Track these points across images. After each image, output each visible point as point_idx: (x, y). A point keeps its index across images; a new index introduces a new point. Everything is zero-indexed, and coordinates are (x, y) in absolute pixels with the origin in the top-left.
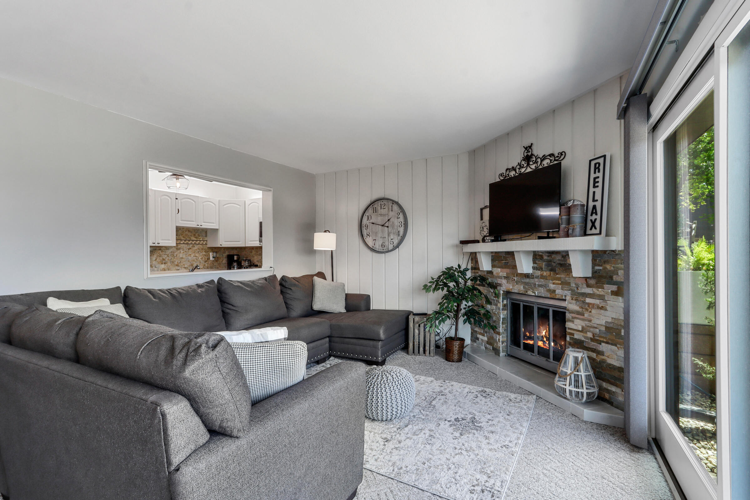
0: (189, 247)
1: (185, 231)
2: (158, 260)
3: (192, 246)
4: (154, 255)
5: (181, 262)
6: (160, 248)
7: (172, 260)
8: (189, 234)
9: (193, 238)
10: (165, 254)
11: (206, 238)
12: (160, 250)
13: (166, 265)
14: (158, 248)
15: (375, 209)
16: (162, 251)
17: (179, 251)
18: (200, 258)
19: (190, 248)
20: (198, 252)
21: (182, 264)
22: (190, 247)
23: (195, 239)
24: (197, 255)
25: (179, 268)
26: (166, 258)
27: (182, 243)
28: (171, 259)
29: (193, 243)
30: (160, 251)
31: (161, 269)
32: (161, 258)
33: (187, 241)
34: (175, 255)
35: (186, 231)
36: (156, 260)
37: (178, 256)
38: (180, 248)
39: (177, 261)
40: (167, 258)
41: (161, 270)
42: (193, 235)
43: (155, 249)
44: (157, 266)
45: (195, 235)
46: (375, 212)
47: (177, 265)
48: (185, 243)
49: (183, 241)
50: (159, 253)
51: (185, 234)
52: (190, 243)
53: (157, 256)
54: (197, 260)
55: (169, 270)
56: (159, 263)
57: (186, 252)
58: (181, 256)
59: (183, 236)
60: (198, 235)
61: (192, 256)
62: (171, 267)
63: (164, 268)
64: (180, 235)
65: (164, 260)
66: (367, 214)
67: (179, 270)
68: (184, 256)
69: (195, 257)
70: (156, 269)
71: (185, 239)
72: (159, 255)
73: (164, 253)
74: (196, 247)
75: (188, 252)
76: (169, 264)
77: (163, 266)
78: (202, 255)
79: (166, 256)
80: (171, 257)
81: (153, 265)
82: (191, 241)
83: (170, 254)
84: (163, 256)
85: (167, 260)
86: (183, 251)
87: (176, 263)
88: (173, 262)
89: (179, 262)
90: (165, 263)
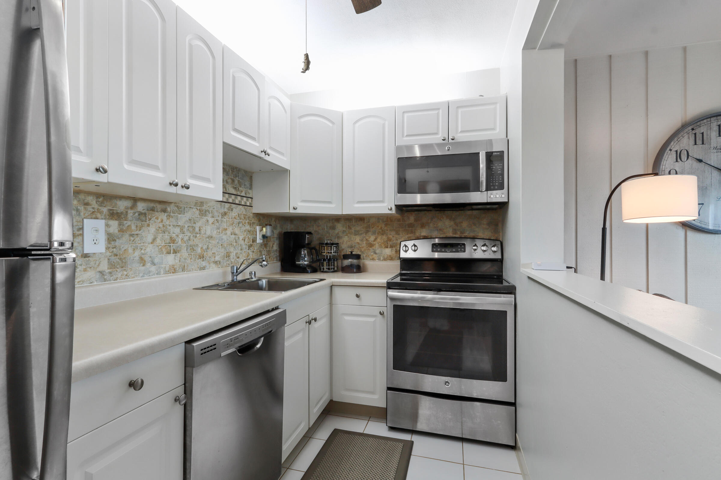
2: (158, 241)
4: (148, 225)
5: (208, 248)
7: (191, 243)
10: (175, 223)
11: (250, 191)
12: (164, 211)
13: (178, 255)
14: (159, 207)
15: (699, 136)
16: (169, 216)
17: (205, 219)
18: (241, 238)
19: (225, 214)
20: (239, 223)
21: (210, 253)
22: (226, 210)
23: (234, 191)
24: (237, 231)
25: (204, 264)
26: (178, 236)
28: (190, 239)
30: (163, 216)
31: (167, 269)
34: (197, 230)
36: (154, 240)
37: (202, 232)
39: (200, 246)
40: (181, 236)
41: (166, 271)
42: (229, 181)
43: (153, 209)
44: (155, 260)
45: (232, 181)
46: (699, 142)
50: (162, 221)
53: (157, 230)
54: (236, 242)
55: (184, 269)
56: (160, 251)
57: (217, 221)
58: (209, 230)
60: (238, 181)
61: (229, 232)
62: (189, 261)
63: (173, 266)
65: (173, 241)
66: (675, 146)
67: (203, 268)
69: (233, 236)
70: (153, 269)
72: (161, 226)
73: (173, 221)
74: (235, 211)
75: (222, 222)
76: (184, 253)
77: (170, 259)
78: (245, 231)
79: (177, 230)
80: (189, 234)
81: (147, 258)
83: (186, 226)
84: (171, 229)
85: (180, 242)
86: (213, 220)
87: (199, 251)
88: (192, 248)
89: (204, 248)
90: (174, 252)
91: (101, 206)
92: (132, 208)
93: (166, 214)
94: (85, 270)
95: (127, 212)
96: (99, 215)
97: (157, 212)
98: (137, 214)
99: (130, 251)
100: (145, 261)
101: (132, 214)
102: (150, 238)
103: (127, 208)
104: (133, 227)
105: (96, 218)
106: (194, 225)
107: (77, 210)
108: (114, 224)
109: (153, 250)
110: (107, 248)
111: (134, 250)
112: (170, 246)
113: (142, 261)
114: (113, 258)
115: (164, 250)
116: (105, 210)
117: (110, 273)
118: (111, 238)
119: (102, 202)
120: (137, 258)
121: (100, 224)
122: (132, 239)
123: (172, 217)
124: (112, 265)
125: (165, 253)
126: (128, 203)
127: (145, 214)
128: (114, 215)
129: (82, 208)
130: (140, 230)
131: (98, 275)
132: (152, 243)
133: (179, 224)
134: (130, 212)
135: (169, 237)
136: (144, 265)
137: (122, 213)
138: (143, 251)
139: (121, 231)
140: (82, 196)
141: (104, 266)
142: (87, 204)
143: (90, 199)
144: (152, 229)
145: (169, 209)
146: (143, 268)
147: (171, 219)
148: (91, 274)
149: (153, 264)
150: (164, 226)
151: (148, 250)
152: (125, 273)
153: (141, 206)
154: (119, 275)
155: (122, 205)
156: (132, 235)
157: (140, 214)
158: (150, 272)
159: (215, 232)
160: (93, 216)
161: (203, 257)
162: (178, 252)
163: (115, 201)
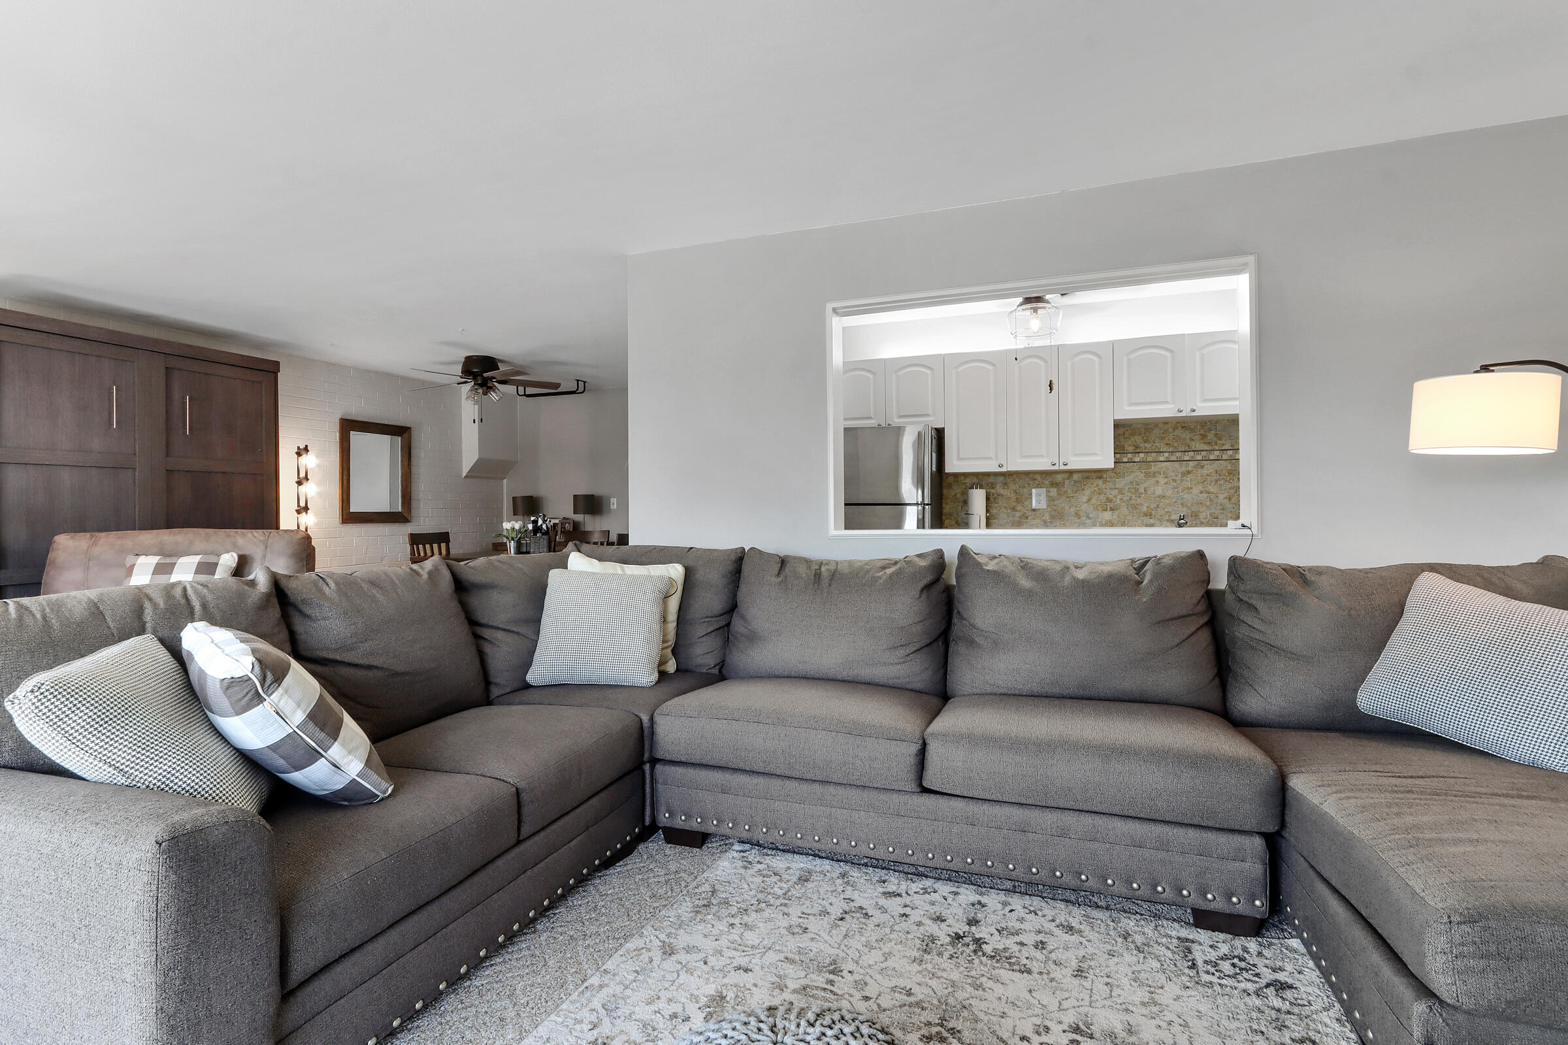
0: (1184, 469)
1: (1170, 430)
2: (1093, 501)
3: (1195, 467)
4: (1083, 490)
5: (1158, 507)
7: (1133, 502)
8: (1187, 435)
9: (1199, 446)
10: (1113, 486)
12: (1100, 478)
13: (1117, 512)
14: (1094, 475)
16: (1105, 482)
17: (1153, 480)
18: (1221, 497)
19: (1189, 472)
21: (1160, 512)
23: (1206, 447)
24: (1211, 489)
25: (1152, 521)
26: (1115, 497)
27: (1162, 459)
28: (1130, 499)
29: (1199, 457)
30: (1100, 482)
31: (1104, 523)
32: (1102, 497)
33: (1178, 454)
34: (1142, 490)
35: (1174, 429)
36: (1089, 500)
37: (1149, 492)
38: (1155, 473)
39: (1146, 505)
40: (1119, 497)
42: (1197, 437)
43: (1088, 478)
44: (1091, 516)
45: (1204, 436)
47: (1148, 514)
48: (1174, 458)
49: (1166, 455)
50: (1098, 485)
51: (1171, 437)
52: (1186, 458)
53: (1092, 493)
54: (1211, 500)
55: (1123, 523)
56: (1096, 509)
57: (1175, 481)
59: (1166, 441)
60: (1216, 435)
61: (1195, 491)
62: (1130, 518)
63: (1110, 521)
64: (1157, 440)
65: (1109, 500)
68: (1169, 493)
70: (1088, 521)
72: (1096, 489)
73: (1111, 485)
74: (1209, 468)
75: (1181, 481)
76: (1124, 510)
77: (1107, 515)
79: (1115, 492)
80: (1130, 495)
81: (1082, 513)
82: (1191, 454)
83: (1127, 488)
84: (1108, 491)
85: (1118, 501)
86: (1166, 480)
87: (1145, 509)
88: (1135, 507)
89: (1152, 506)
90: (1112, 509)
91: (1044, 481)
92: (1068, 479)
94: (1034, 519)
95: (1064, 482)
97: (1094, 479)
98: (1072, 483)
99: (1067, 508)
100: (1081, 516)
101: (1067, 484)
102: (1085, 499)
103: (1064, 479)
104: (1069, 492)
105: (1041, 488)
106: (1137, 487)
107: (1029, 484)
108: (1054, 491)
109: (1088, 508)
110: (1048, 506)
111: (1070, 507)
112: (1106, 505)
113: (1077, 515)
114: (1053, 513)
115: (1099, 508)
116: (1047, 482)
117: (1051, 522)
118: (1050, 499)
119: (1045, 478)
120: (1073, 513)
121: (1043, 491)
122: (1068, 500)
123: (1109, 482)
124: (1052, 517)
125: (1101, 510)
126: (1066, 476)
127: (1080, 482)
128: (1054, 484)
129: (1031, 482)
130: (1075, 494)
131: (1042, 522)
132: (1086, 503)
133: (1118, 486)
134: (1067, 482)
135: (1104, 498)
136: (1079, 519)
137: (1059, 484)
138: (1078, 509)
139: (1059, 495)
140: (1031, 475)
141: (1047, 517)
142: (1035, 480)
143: (1038, 477)
144: (1087, 492)
145: (1108, 476)
146: (1078, 521)
148: (1037, 521)
149: (1088, 518)
151: (1083, 507)
152: (1062, 523)
153: (1076, 477)
154: (1058, 524)
155: (1059, 478)
156: (1067, 497)
157: (1076, 482)
158: (1085, 524)
159: (1170, 492)
160: (1038, 486)
161: (1151, 515)
162: (1117, 509)
163: (1054, 476)
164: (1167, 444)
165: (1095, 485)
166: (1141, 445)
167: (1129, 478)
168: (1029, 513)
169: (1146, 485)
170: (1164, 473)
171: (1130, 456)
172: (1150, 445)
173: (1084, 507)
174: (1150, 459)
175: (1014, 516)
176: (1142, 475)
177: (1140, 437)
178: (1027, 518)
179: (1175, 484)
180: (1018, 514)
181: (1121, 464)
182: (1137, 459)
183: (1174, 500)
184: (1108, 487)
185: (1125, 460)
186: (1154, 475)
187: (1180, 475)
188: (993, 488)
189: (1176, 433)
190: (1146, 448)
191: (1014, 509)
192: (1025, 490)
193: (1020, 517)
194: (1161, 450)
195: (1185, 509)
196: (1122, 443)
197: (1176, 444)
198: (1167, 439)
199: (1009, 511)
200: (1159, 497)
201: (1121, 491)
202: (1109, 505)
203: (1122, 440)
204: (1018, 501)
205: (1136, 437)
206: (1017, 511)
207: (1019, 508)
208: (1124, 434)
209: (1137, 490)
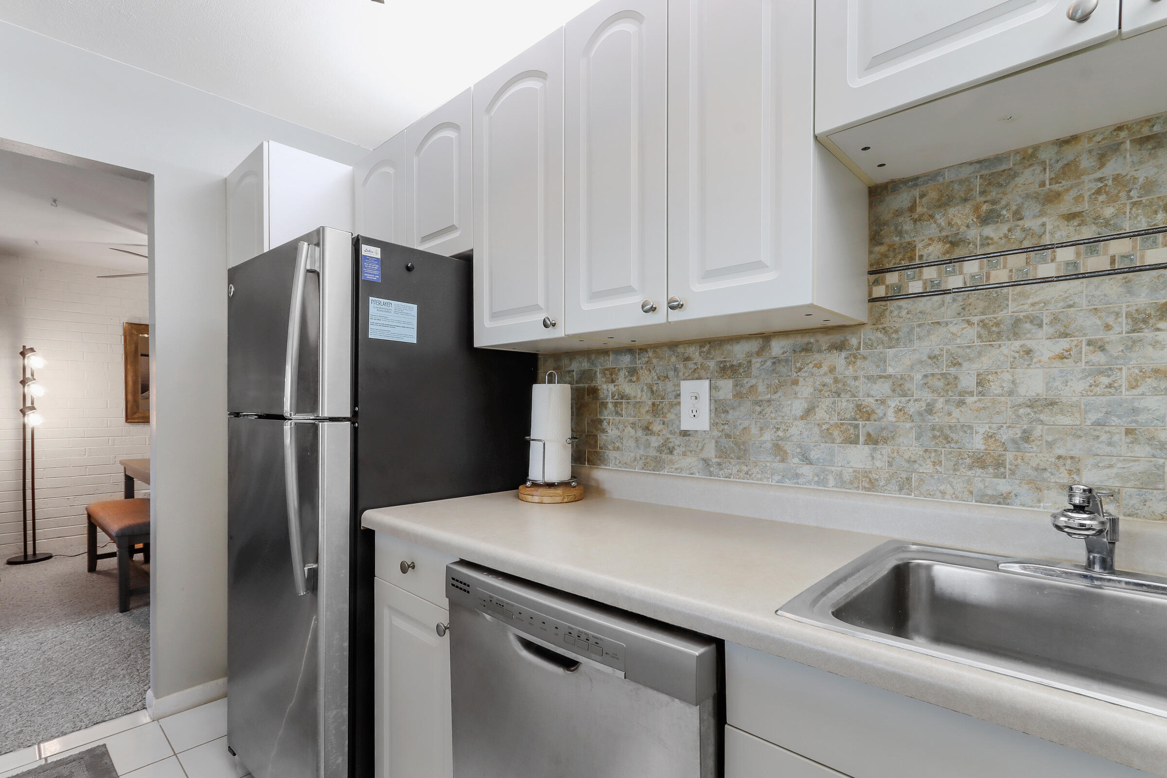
1: (1086, 162)
2: (820, 414)
4: (795, 382)
5: (1026, 437)
6: (836, 338)
7: (936, 419)
10: (874, 371)
12: (840, 347)
13: (885, 450)
14: (824, 341)
16: (853, 359)
17: (1010, 347)
25: (1003, 486)
26: (883, 402)
27: (1046, 270)
28: (930, 409)
30: (839, 359)
31: (847, 477)
32: (845, 404)
34: (968, 381)
36: (809, 411)
37: (995, 388)
38: (1017, 322)
39: (982, 429)
40: (893, 403)
41: (841, 482)
43: (807, 349)
44: (814, 455)
48: (1098, 262)
49: (1066, 255)
50: (832, 370)
53: (819, 391)
55: (905, 486)
56: (827, 435)
58: (1036, 380)
59: (1066, 205)
62: (927, 468)
63: (866, 474)
64: (1031, 209)
65: (864, 413)
67: (1003, 499)
70: (805, 469)
71: (1088, 232)
72: (828, 380)
75: (1132, 345)
76: (910, 445)
77: (859, 457)
79: (883, 388)
80: (928, 396)
81: (788, 447)
83: (918, 377)
84: (862, 386)
85: (891, 417)
86: (1064, 344)
87: (978, 443)
88: (943, 435)
89: (1005, 435)
90: (872, 440)
91: (707, 358)
92: (758, 354)
93: (844, 354)
94: (684, 454)
95: (750, 362)
96: (703, 373)
97: (820, 351)
98: (769, 363)
99: (754, 430)
100: (786, 452)
101: (758, 365)
102: (798, 407)
103: (749, 355)
104: (761, 388)
105: (700, 378)
106: (953, 370)
107: (676, 370)
108: (727, 386)
109: (806, 433)
110: (714, 424)
111: (761, 429)
112: (856, 427)
113: (778, 450)
114: (723, 440)
115: (836, 433)
116: (712, 364)
117: (719, 464)
118: (719, 408)
119: (709, 352)
120: (769, 445)
121: (704, 386)
122: (758, 409)
123: (865, 358)
124: (722, 453)
125: (838, 440)
126: (753, 346)
127: (787, 360)
128: (727, 370)
129: (680, 366)
130: (775, 393)
131: (701, 465)
132: (802, 418)
133: (890, 371)
134: (756, 362)
135: (851, 406)
136: (783, 460)
137: (740, 365)
138: (780, 433)
139: (738, 395)
140: (681, 350)
141: (710, 452)
142: (687, 359)
143: (693, 352)
144: (805, 389)
145: (854, 341)
146: (782, 466)
147: (859, 363)
148: (690, 461)
149: (806, 459)
150: (836, 381)
151: (793, 431)
152: (745, 468)
153: (777, 347)
154: (735, 471)
155: (739, 352)
156: (758, 403)
157: (776, 361)
158: (797, 476)
159: (1080, 386)
160: (696, 375)
161: (999, 464)
162: (885, 441)
163: (728, 347)
164: (1070, 217)
165: (825, 368)
166: (973, 234)
167: (932, 343)
168: (676, 440)
169: (985, 363)
170: (1055, 320)
171: (930, 273)
172: (1004, 228)
173: (797, 429)
174: (1000, 275)
175: (648, 445)
176: (971, 333)
177: (968, 208)
178: (671, 451)
179: (1099, 358)
180: (655, 441)
181: (902, 303)
182: (954, 282)
183: (1093, 417)
184: (861, 373)
185: (915, 287)
186: (1016, 328)
187: (1123, 325)
188: (613, 381)
189: (1112, 168)
190: (986, 241)
191: (647, 429)
192: (669, 386)
193: (659, 450)
194: (1047, 240)
195: (1142, 451)
196: (908, 239)
197: (1108, 212)
198: (1069, 197)
199: (640, 433)
200: (1031, 404)
201: (899, 386)
202: (866, 427)
203: (908, 226)
204: (656, 410)
205: (952, 211)
206: (652, 433)
207: (656, 427)
208: (912, 209)
209: (951, 382)
